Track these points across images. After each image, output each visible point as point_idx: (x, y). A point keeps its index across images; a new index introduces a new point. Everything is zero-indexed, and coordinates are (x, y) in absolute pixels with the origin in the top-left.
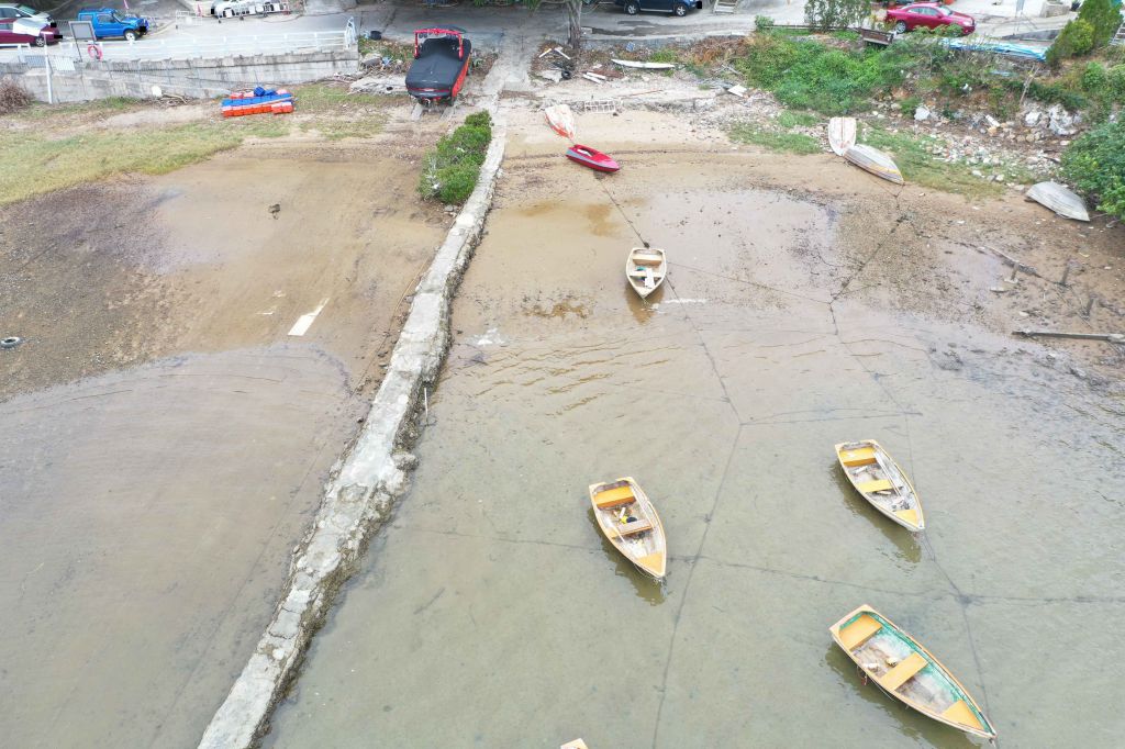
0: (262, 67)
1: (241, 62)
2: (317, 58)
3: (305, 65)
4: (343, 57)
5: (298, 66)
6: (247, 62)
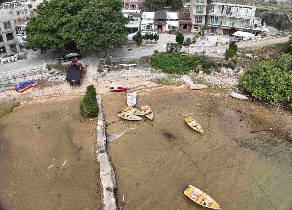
0: (20, 78)
1: (14, 77)
2: (36, 73)
3: (33, 76)
4: (44, 72)
5: (31, 76)
6: (16, 77)
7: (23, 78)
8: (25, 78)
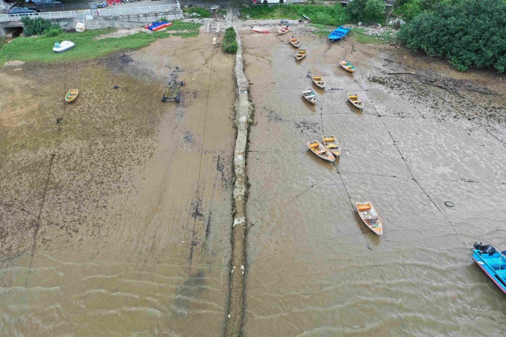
2: (170, 13)
3: (166, 16)
4: (178, 13)
6: (147, 15)
7: (155, 17)
8: (156, 17)
